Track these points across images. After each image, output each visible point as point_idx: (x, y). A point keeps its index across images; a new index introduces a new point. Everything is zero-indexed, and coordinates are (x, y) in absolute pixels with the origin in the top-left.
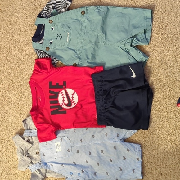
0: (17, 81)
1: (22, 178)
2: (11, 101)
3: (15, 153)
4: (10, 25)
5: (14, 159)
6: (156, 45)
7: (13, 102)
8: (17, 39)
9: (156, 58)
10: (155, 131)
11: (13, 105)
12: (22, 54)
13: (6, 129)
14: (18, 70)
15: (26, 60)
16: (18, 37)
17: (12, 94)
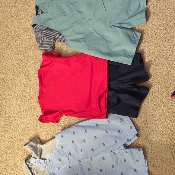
0: (23, 66)
1: (22, 158)
2: (17, 84)
3: (17, 133)
4: (20, 11)
6: (158, 40)
8: (26, 25)
9: (157, 52)
10: (150, 124)
11: (18, 88)
12: (30, 40)
13: (10, 110)
14: (25, 55)
15: (34, 46)
16: (27, 23)
17: (18, 77)
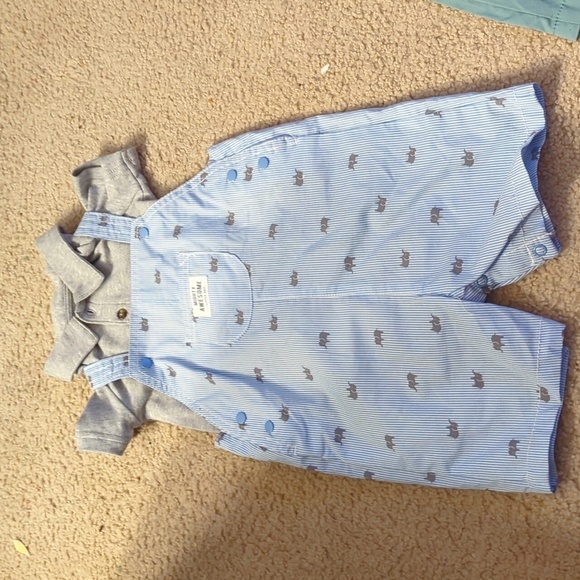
5: (42, 330)
7: (56, 95)
